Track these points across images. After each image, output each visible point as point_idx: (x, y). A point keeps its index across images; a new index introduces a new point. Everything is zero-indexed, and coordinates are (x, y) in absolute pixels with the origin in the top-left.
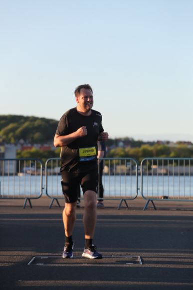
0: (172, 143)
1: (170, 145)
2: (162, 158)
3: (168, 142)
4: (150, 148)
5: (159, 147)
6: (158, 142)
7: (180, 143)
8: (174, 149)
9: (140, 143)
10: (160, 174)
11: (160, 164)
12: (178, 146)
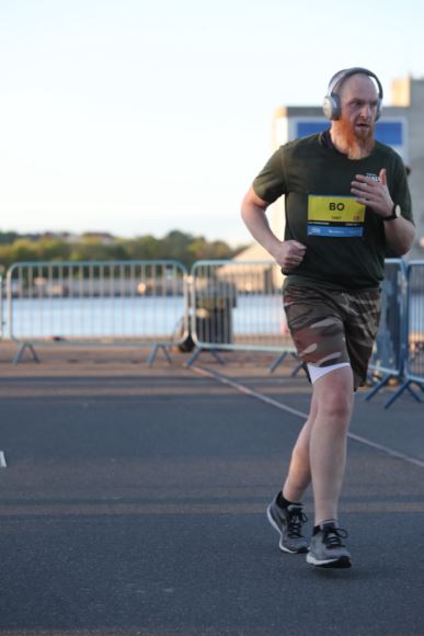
0: (75, 235)
1: (70, 240)
2: (58, 263)
3: (66, 235)
4: (34, 246)
5: (49, 244)
6: (48, 235)
7: (89, 235)
8: (76, 246)
9: (11, 237)
10: (56, 296)
11: (56, 276)
12: (85, 241)
